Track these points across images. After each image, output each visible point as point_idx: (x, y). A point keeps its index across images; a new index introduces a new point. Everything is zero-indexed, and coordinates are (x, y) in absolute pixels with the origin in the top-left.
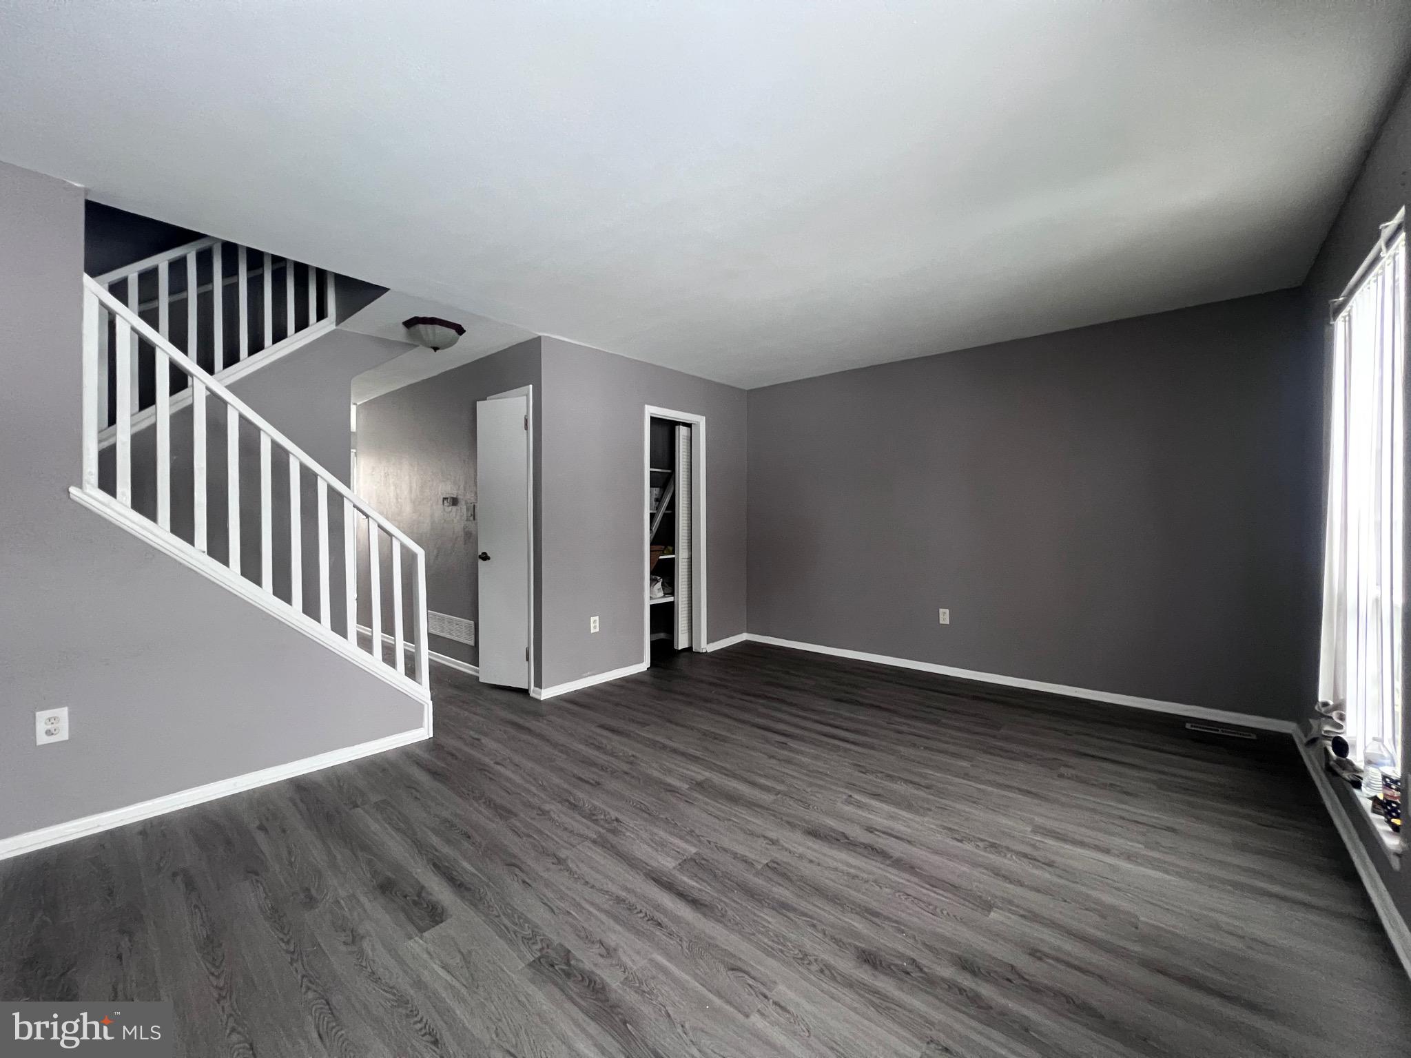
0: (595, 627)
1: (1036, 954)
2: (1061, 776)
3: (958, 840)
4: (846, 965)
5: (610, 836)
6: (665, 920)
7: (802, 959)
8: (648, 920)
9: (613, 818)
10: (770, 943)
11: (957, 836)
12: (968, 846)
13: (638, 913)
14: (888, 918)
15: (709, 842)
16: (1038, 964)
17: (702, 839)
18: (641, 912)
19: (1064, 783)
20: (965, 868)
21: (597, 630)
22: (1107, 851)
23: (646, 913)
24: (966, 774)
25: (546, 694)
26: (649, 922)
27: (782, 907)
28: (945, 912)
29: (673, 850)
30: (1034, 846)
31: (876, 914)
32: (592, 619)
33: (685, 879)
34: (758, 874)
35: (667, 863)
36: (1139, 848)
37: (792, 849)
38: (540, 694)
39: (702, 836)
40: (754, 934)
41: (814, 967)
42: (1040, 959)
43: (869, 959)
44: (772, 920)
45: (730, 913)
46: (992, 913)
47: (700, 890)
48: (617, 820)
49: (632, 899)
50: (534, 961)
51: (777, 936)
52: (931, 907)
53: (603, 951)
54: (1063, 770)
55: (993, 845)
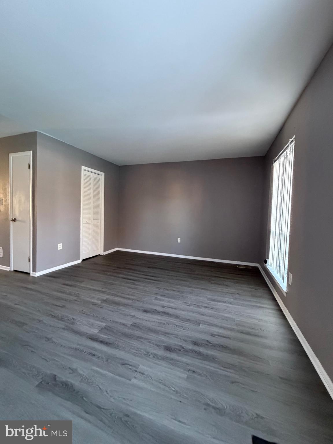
0: (60, 248)
1: (213, 335)
2: (212, 283)
3: (189, 306)
4: (161, 352)
5: (71, 326)
6: (96, 353)
7: (147, 354)
8: (89, 354)
9: (72, 318)
10: (136, 352)
11: (188, 305)
12: (192, 307)
13: (85, 353)
14: (172, 334)
15: (110, 320)
16: (214, 338)
17: (108, 320)
18: (86, 352)
19: (212, 285)
20: (191, 314)
21: (61, 249)
22: (225, 302)
23: (88, 352)
24: (188, 286)
25: (38, 274)
26: (90, 355)
27: (139, 338)
28: (188, 328)
29: (97, 326)
30: (208, 304)
31: (168, 334)
32: (59, 245)
33: (102, 336)
34: (129, 328)
35: (95, 331)
36: (232, 300)
37: (140, 318)
38: (36, 274)
39: (108, 319)
40: (130, 350)
41: (151, 356)
42: (214, 336)
43: (168, 349)
44: (135, 343)
45: (120, 345)
46: (200, 326)
47: (108, 338)
48: (73, 319)
49: (82, 348)
50: (39, 384)
51: (138, 349)
52: (184, 328)
53: (71, 372)
54: (212, 282)
55: (198, 306)
